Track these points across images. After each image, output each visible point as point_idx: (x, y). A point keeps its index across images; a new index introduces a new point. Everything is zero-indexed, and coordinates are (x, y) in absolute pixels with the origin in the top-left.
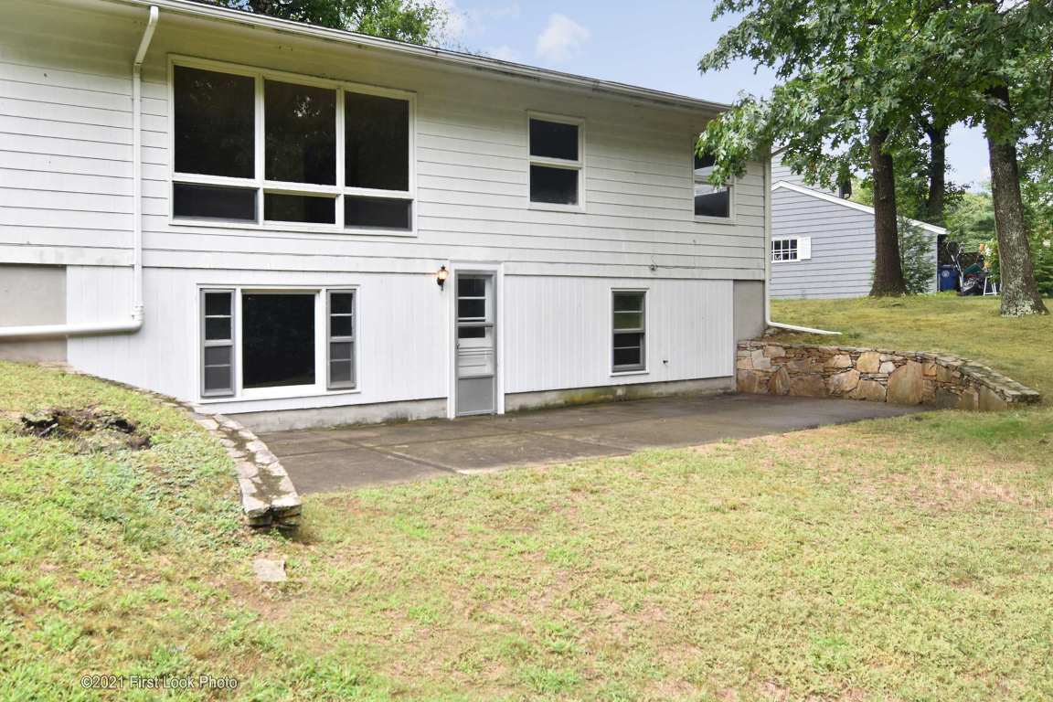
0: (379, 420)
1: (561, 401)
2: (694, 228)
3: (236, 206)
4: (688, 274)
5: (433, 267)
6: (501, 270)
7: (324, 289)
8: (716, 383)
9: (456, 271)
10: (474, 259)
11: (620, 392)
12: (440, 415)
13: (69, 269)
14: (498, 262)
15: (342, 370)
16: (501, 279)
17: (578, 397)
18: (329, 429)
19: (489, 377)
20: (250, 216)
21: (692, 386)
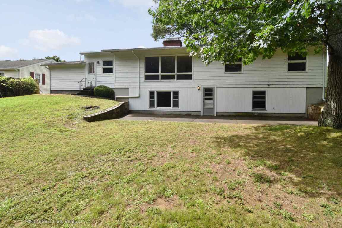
0: (184, 114)
1: (235, 115)
2: (287, 74)
3: (156, 78)
4: (284, 86)
5: (197, 86)
6: (216, 87)
7: (172, 91)
8: (297, 115)
9: (203, 87)
10: (208, 85)
11: (255, 114)
12: (199, 115)
13: (129, 89)
14: (215, 85)
15: (176, 105)
16: (215, 88)
17: (241, 114)
18: (172, 115)
19: (213, 108)
20: (158, 79)
21: (285, 115)
